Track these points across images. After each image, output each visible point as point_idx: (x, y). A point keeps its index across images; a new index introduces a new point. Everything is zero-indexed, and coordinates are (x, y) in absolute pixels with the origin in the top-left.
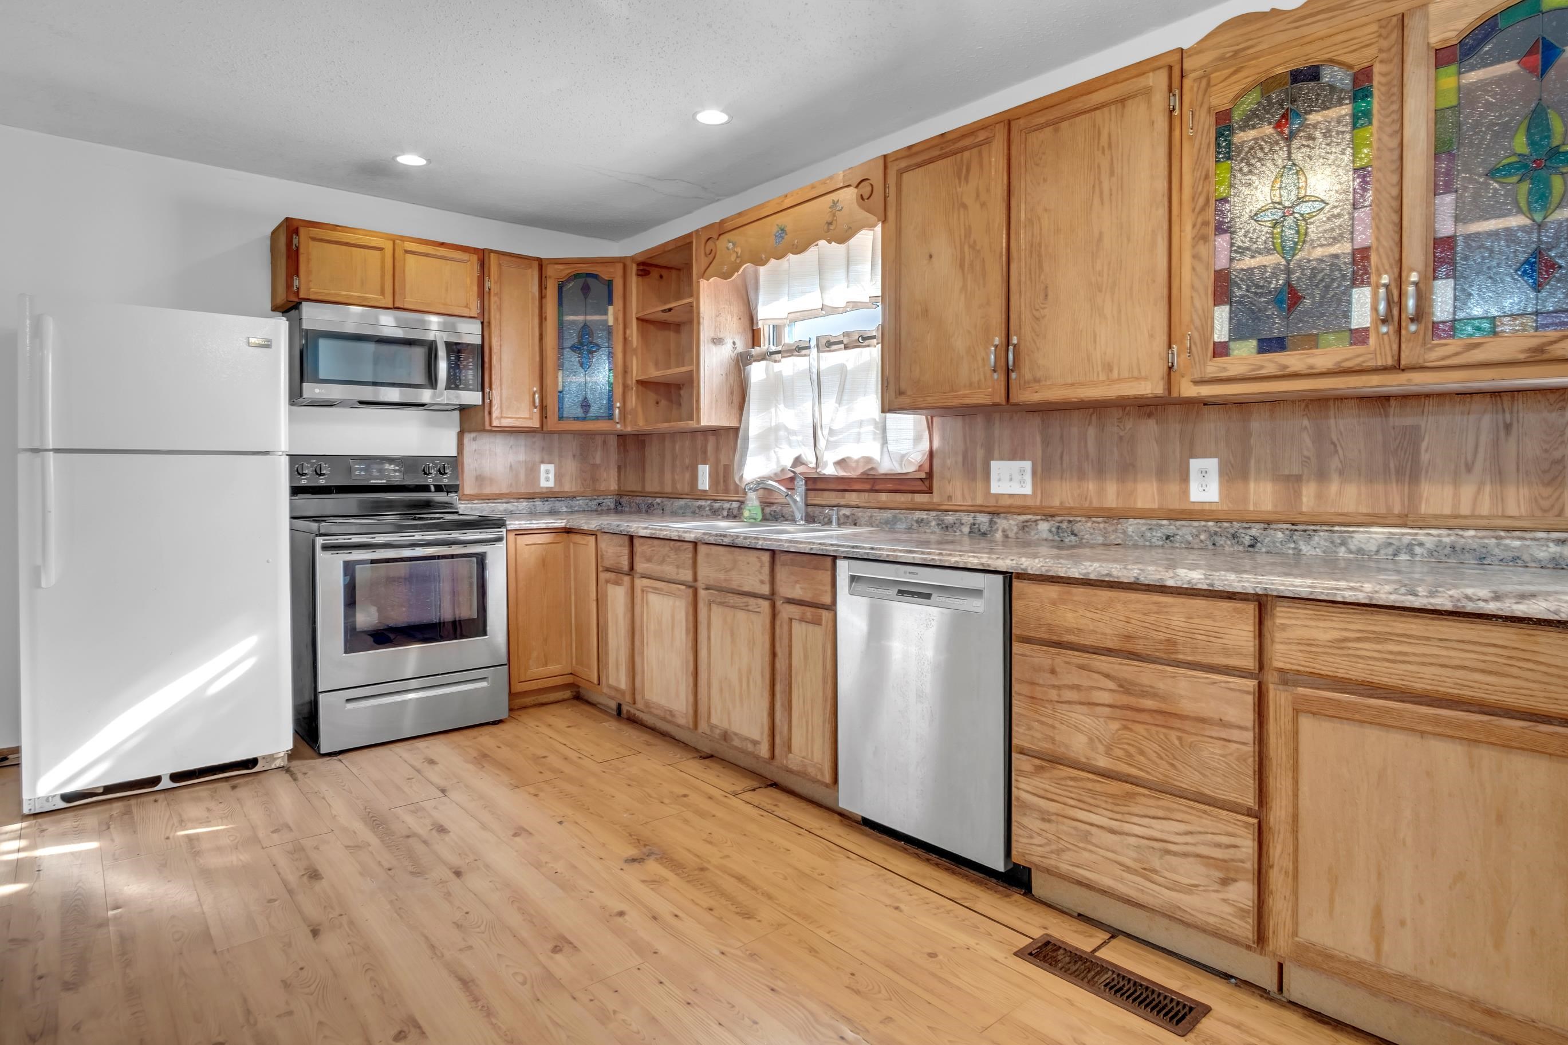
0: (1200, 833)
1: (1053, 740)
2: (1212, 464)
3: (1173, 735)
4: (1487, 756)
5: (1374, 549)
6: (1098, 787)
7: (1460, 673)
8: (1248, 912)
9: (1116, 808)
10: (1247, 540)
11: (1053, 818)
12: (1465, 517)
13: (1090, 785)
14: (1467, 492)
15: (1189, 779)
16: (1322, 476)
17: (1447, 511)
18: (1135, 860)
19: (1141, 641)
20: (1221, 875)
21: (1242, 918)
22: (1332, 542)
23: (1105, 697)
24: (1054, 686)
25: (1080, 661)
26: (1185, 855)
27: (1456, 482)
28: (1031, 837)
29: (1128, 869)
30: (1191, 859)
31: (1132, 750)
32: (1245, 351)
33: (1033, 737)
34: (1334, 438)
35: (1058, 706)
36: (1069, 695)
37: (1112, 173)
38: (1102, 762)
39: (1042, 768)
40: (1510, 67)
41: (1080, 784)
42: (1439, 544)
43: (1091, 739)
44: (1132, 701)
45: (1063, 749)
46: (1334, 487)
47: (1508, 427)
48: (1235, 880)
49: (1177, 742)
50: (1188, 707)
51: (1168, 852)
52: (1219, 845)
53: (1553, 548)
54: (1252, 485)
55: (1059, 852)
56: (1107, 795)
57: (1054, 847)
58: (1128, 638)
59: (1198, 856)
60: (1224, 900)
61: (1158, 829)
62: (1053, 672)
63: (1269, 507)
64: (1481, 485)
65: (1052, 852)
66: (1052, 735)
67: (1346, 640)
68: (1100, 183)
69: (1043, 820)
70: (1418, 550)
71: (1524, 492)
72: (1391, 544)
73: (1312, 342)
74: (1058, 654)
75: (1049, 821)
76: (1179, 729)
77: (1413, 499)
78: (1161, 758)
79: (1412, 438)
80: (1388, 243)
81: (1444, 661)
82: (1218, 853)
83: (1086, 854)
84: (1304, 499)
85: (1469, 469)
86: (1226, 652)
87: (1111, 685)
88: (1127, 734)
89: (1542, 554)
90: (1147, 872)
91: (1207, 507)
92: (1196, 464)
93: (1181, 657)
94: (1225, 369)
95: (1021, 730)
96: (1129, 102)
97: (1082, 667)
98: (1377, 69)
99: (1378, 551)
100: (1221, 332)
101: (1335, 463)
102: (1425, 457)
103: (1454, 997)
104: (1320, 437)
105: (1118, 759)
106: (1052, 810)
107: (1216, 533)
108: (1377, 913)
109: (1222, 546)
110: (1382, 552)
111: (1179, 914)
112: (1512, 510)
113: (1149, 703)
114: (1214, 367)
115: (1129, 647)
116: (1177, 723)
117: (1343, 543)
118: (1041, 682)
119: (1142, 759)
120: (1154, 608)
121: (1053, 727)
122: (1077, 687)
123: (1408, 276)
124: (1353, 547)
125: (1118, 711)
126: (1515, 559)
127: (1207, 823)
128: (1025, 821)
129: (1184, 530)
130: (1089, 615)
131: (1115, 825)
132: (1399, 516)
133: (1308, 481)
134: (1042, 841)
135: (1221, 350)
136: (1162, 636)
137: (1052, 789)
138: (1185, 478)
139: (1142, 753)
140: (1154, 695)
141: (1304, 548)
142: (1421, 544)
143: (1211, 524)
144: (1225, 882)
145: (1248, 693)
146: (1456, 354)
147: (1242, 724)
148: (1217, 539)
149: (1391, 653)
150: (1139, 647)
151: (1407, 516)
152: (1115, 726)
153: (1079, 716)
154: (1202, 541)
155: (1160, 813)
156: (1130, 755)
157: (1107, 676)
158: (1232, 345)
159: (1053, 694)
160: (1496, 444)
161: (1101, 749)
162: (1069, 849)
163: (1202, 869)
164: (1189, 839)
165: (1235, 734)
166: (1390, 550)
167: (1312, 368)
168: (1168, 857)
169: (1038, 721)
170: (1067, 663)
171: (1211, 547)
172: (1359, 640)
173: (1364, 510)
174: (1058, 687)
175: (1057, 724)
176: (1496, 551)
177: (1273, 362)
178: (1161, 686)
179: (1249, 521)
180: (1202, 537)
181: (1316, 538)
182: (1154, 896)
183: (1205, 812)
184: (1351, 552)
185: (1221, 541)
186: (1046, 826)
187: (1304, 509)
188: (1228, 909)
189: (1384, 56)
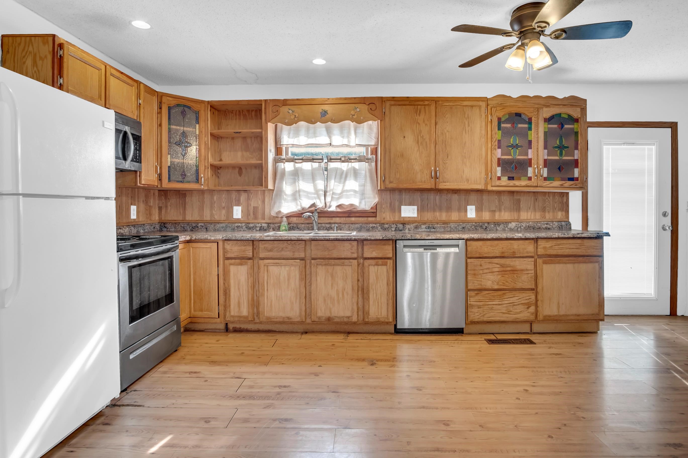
0: (522, 298)
1: (481, 285)
2: (473, 207)
3: (515, 275)
4: (576, 265)
5: (513, 228)
6: (495, 294)
7: (573, 250)
8: (533, 313)
9: (501, 298)
10: (484, 227)
11: (482, 306)
12: (529, 219)
13: (493, 294)
14: (529, 214)
15: (519, 285)
16: (500, 210)
17: (526, 218)
18: (506, 310)
19: (506, 253)
20: (527, 306)
21: (532, 315)
22: (504, 227)
23: (497, 270)
24: (481, 270)
25: (489, 261)
26: (519, 304)
27: (527, 212)
28: (475, 314)
29: (504, 313)
30: (520, 305)
31: (504, 282)
32: (505, 179)
33: (475, 285)
34: (503, 201)
35: (482, 275)
36: (486, 271)
37: (469, 126)
38: (496, 287)
39: (478, 293)
40: (555, 126)
41: (490, 295)
42: (526, 226)
43: (493, 282)
44: (504, 269)
45: (484, 287)
46: (503, 213)
47: (536, 199)
48: (530, 307)
49: (516, 277)
50: (519, 267)
51: (514, 305)
52: (527, 299)
53: (546, 225)
54: (484, 213)
55: (483, 316)
56: (498, 295)
57: (482, 315)
58: (503, 253)
59: (522, 304)
60: (528, 312)
61: (512, 300)
62: (481, 265)
63: (488, 219)
64: (532, 212)
65: (481, 316)
66: (481, 283)
67: (552, 246)
68: (465, 127)
69: (479, 308)
70: (522, 227)
71: (539, 213)
72: (517, 226)
73: (519, 179)
74: (482, 260)
75: (480, 308)
76: (517, 274)
77: (519, 216)
78: (512, 282)
79: (519, 201)
80: (536, 158)
81: (570, 248)
82: (526, 301)
83: (492, 313)
84: (496, 216)
85: (530, 208)
86: (527, 252)
87: (498, 266)
88: (503, 278)
89: (544, 227)
90: (509, 312)
91: (472, 219)
92: (469, 207)
93: (517, 256)
94: (501, 183)
95: (471, 284)
96: (474, 107)
97: (490, 263)
98: (533, 118)
99: (514, 228)
100: (499, 174)
101: (503, 207)
102: (521, 206)
103: (572, 315)
104: (499, 201)
105: (501, 285)
106: (481, 304)
107: (476, 226)
108: (558, 303)
109: (478, 229)
110: (515, 228)
111: (517, 320)
112: (537, 218)
113: (509, 269)
114: (498, 183)
115: (503, 255)
116: (516, 272)
117: (507, 227)
118: (477, 269)
119: (507, 283)
120: (510, 244)
121: (481, 281)
122: (489, 269)
123: (540, 167)
124: (509, 228)
125: (500, 272)
126: (539, 228)
127: (524, 295)
128: (473, 310)
129: (468, 225)
130: (491, 248)
131: (500, 303)
132: (517, 220)
133: (497, 212)
134: (478, 314)
135: (499, 178)
136: (512, 251)
137: (481, 298)
138: (466, 211)
139: (507, 282)
140: (510, 266)
141: (498, 228)
142: (523, 226)
143: (474, 223)
144: (528, 308)
145: (533, 261)
146: (548, 184)
147: (531, 269)
148: (477, 227)
149: (561, 247)
150: (506, 255)
151: (518, 220)
152: (499, 277)
153: (490, 276)
154: (473, 228)
155: (512, 296)
156: (504, 283)
157: (497, 264)
158: (501, 177)
159: (481, 272)
160: (534, 203)
161: (496, 283)
162: (486, 314)
163: (523, 307)
164: (520, 300)
165: (530, 272)
166: (516, 228)
167: (521, 185)
168: (515, 307)
169: (476, 280)
170: (485, 262)
171: (475, 230)
172: (555, 246)
173: (509, 219)
174: (483, 270)
175: (482, 280)
176: (536, 227)
177: (512, 183)
178: (512, 264)
179: (484, 223)
180: (473, 227)
181: (501, 226)
182: (511, 318)
183: (523, 293)
184: (508, 229)
185: (478, 228)
186: (479, 309)
187: (496, 219)
188: (529, 314)
189: (535, 116)
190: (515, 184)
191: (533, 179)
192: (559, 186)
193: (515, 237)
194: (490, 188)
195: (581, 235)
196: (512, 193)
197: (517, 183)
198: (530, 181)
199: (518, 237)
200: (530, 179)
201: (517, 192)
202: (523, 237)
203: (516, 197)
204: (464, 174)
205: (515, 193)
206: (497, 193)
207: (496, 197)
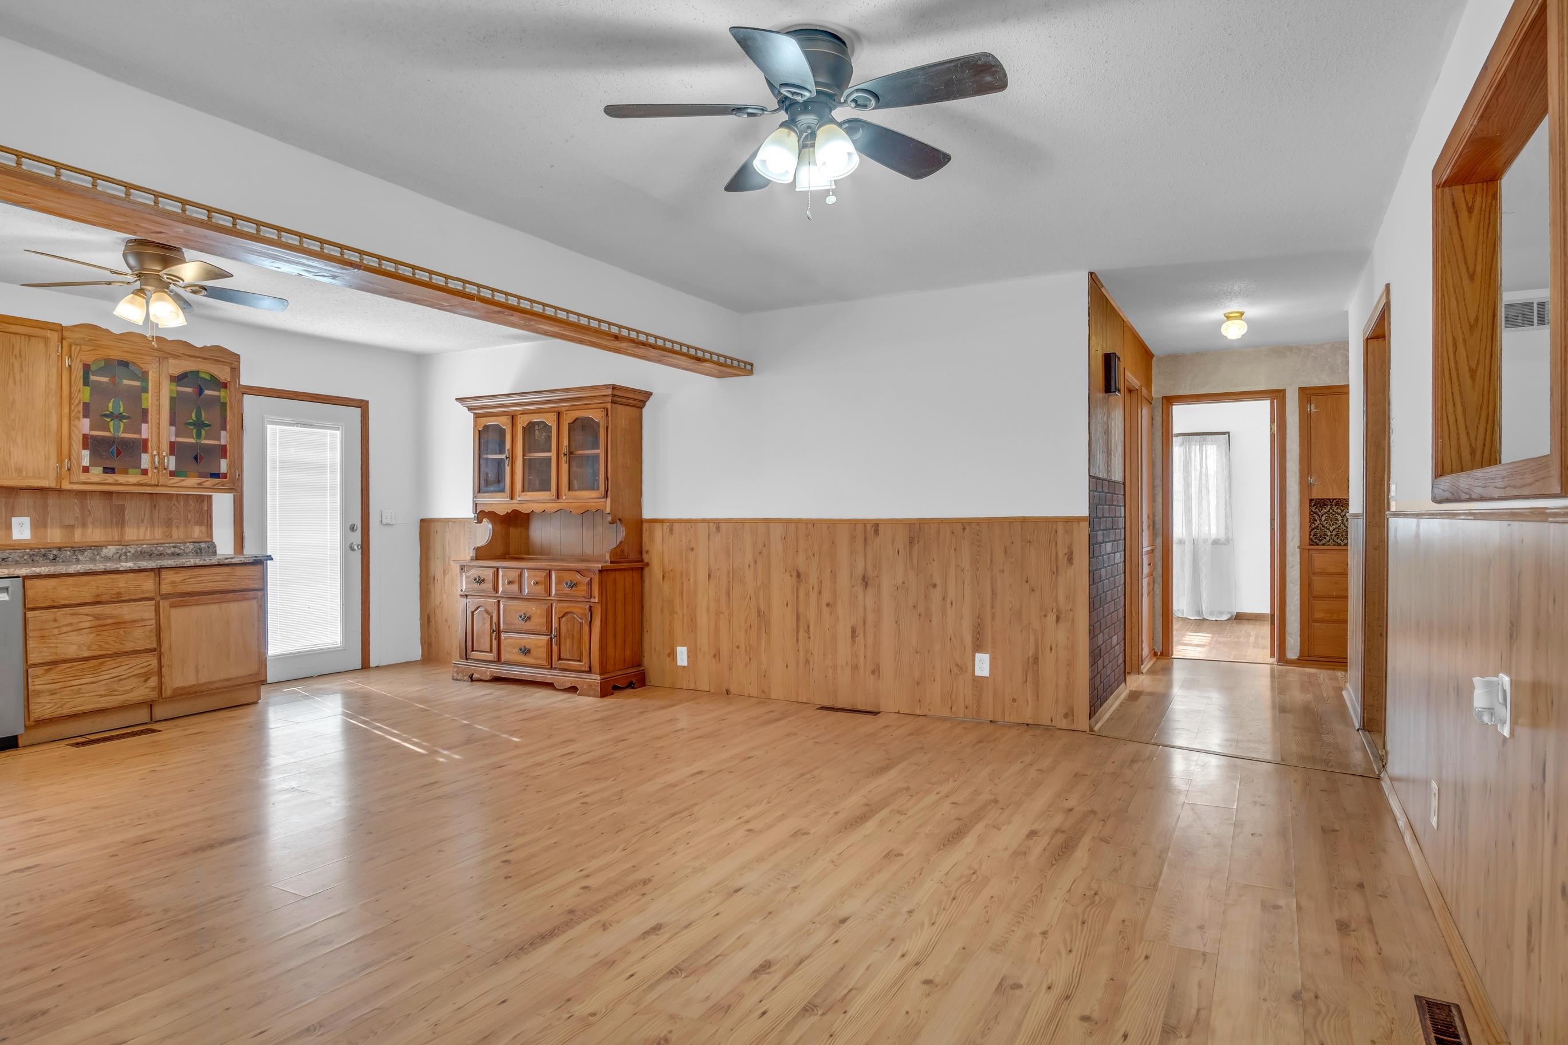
0: (135, 666)
1: (56, 654)
2: (26, 520)
3: (121, 631)
4: (224, 606)
5: (111, 555)
6: (85, 666)
7: (218, 583)
8: (155, 687)
9: (96, 671)
10: (51, 557)
11: (59, 690)
12: (142, 540)
13: (80, 667)
14: (142, 530)
15: (129, 646)
16: (84, 525)
17: (135, 538)
18: (105, 690)
19: (104, 596)
20: (144, 679)
21: (153, 691)
22: (94, 554)
23: (88, 625)
24: (56, 627)
25: (72, 612)
26: (129, 677)
27: (138, 527)
28: (44, 706)
29: (101, 696)
30: (131, 678)
31: (101, 644)
32: (96, 474)
33: (43, 656)
34: (90, 509)
35: (59, 636)
36: (65, 629)
37: (22, 371)
38: (86, 654)
39: (50, 669)
40: (189, 390)
41: (74, 668)
42: (136, 551)
43: (79, 646)
44: (101, 622)
45: (63, 656)
46: (90, 530)
47: (155, 506)
48: (150, 678)
49: (123, 634)
50: (128, 617)
51: (121, 680)
52: (143, 668)
53: (172, 549)
54: (49, 530)
55: (61, 706)
56: (90, 668)
57: (59, 705)
58: (98, 596)
59: (135, 675)
60: (146, 688)
61: (116, 672)
62: (55, 620)
63: (59, 541)
64: (147, 528)
65: (58, 708)
66: (54, 651)
67: (185, 579)
68: (14, 374)
69: (52, 694)
70: (128, 554)
71: (160, 529)
72: (118, 553)
73: (125, 472)
74: (57, 612)
75: (55, 694)
76: (125, 628)
77: (122, 534)
78: (116, 642)
79: (122, 509)
80: (155, 439)
81: (213, 580)
82: (143, 671)
83: (78, 700)
84: (76, 536)
85: (143, 521)
86: (143, 592)
87: (90, 618)
88: (99, 637)
89: (169, 552)
90: (111, 693)
91: (23, 542)
92: (15, 521)
93: (123, 598)
94: (89, 479)
95: (34, 655)
96: (33, 338)
97: (73, 614)
98: (150, 373)
99: (113, 556)
100: (86, 462)
101: (90, 519)
102: (127, 517)
103: (219, 681)
104: (83, 508)
105: (95, 650)
106: (57, 688)
107: (34, 555)
108: (197, 667)
109: (37, 561)
110: (115, 556)
111: (127, 703)
112: (157, 537)
113: (110, 621)
114: (84, 477)
115: (98, 600)
116: (123, 626)
117: (98, 554)
118: (48, 627)
119: (107, 646)
120: (111, 581)
121: (57, 647)
122: (71, 624)
123: (162, 453)
124: (102, 555)
125: (93, 629)
126: (161, 554)
127: (139, 661)
128: (39, 700)
129: (14, 555)
130: (75, 589)
131: (94, 679)
132: (118, 541)
133: (78, 527)
134: (52, 705)
135: (86, 470)
136: (115, 592)
137: (58, 677)
138: (9, 527)
139: (107, 643)
140: (112, 617)
141: (80, 557)
142: (130, 552)
143: (28, 550)
144: (146, 681)
145: (153, 605)
146: (178, 482)
147: (151, 618)
148: (34, 557)
149: (199, 581)
150: (103, 598)
151: (121, 541)
152: (92, 636)
153: (74, 637)
154: (25, 560)
155: (117, 665)
156: (100, 646)
157: (87, 615)
158: (90, 468)
159: (56, 631)
160: (151, 512)
161: (85, 648)
162: (68, 702)
163: (137, 680)
164: (130, 670)
165: (148, 623)
166: (118, 555)
167: (127, 482)
168: (121, 682)
169: (47, 647)
170: (64, 614)
171: (31, 562)
172: (190, 578)
173: (103, 539)
174: (59, 627)
175: (59, 645)
176: (155, 552)
177: (110, 478)
178: (115, 612)
179: (50, 549)
180: (25, 557)
181: (86, 553)
182: (115, 701)
183: (137, 657)
184: (102, 557)
185: (37, 558)
186: (54, 697)
187: (76, 541)
188: (148, 690)
189: (153, 370)
190: (117, 481)
191: (150, 474)
192: (196, 486)
193: (121, 569)
194: (66, 485)
195: (230, 560)
196: (110, 494)
197: (120, 478)
198: (144, 477)
199: (125, 569)
200: (145, 472)
201: (118, 493)
202: (134, 568)
203: (116, 501)
204: (10, 459)
205: (114, 494)
206: (76, 494)
207: (76, 501)
